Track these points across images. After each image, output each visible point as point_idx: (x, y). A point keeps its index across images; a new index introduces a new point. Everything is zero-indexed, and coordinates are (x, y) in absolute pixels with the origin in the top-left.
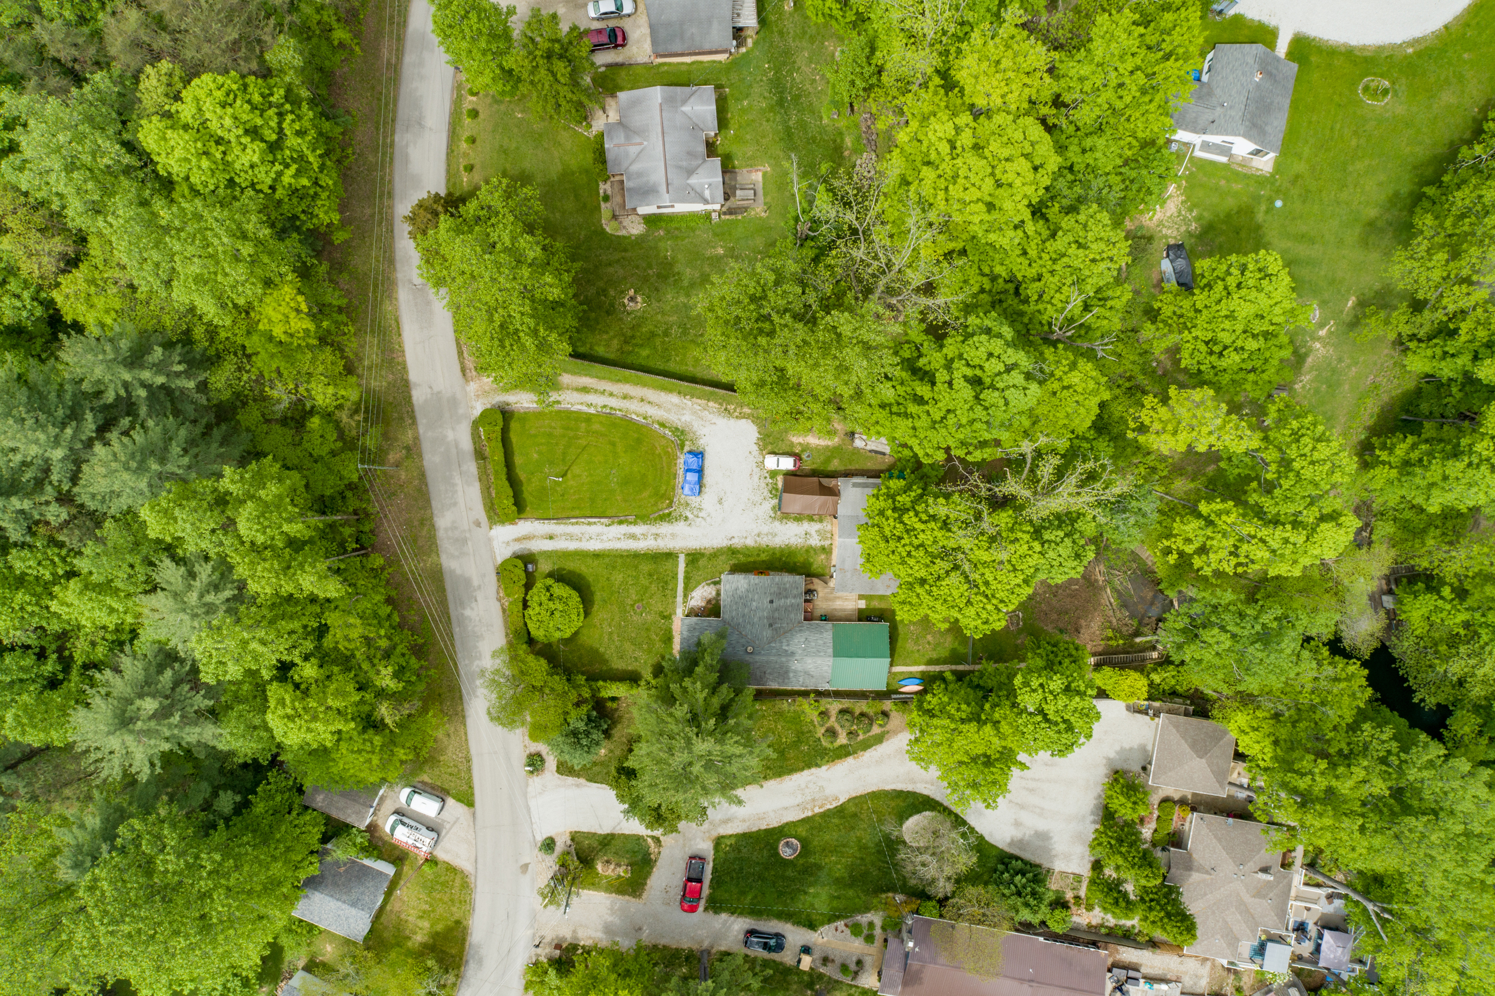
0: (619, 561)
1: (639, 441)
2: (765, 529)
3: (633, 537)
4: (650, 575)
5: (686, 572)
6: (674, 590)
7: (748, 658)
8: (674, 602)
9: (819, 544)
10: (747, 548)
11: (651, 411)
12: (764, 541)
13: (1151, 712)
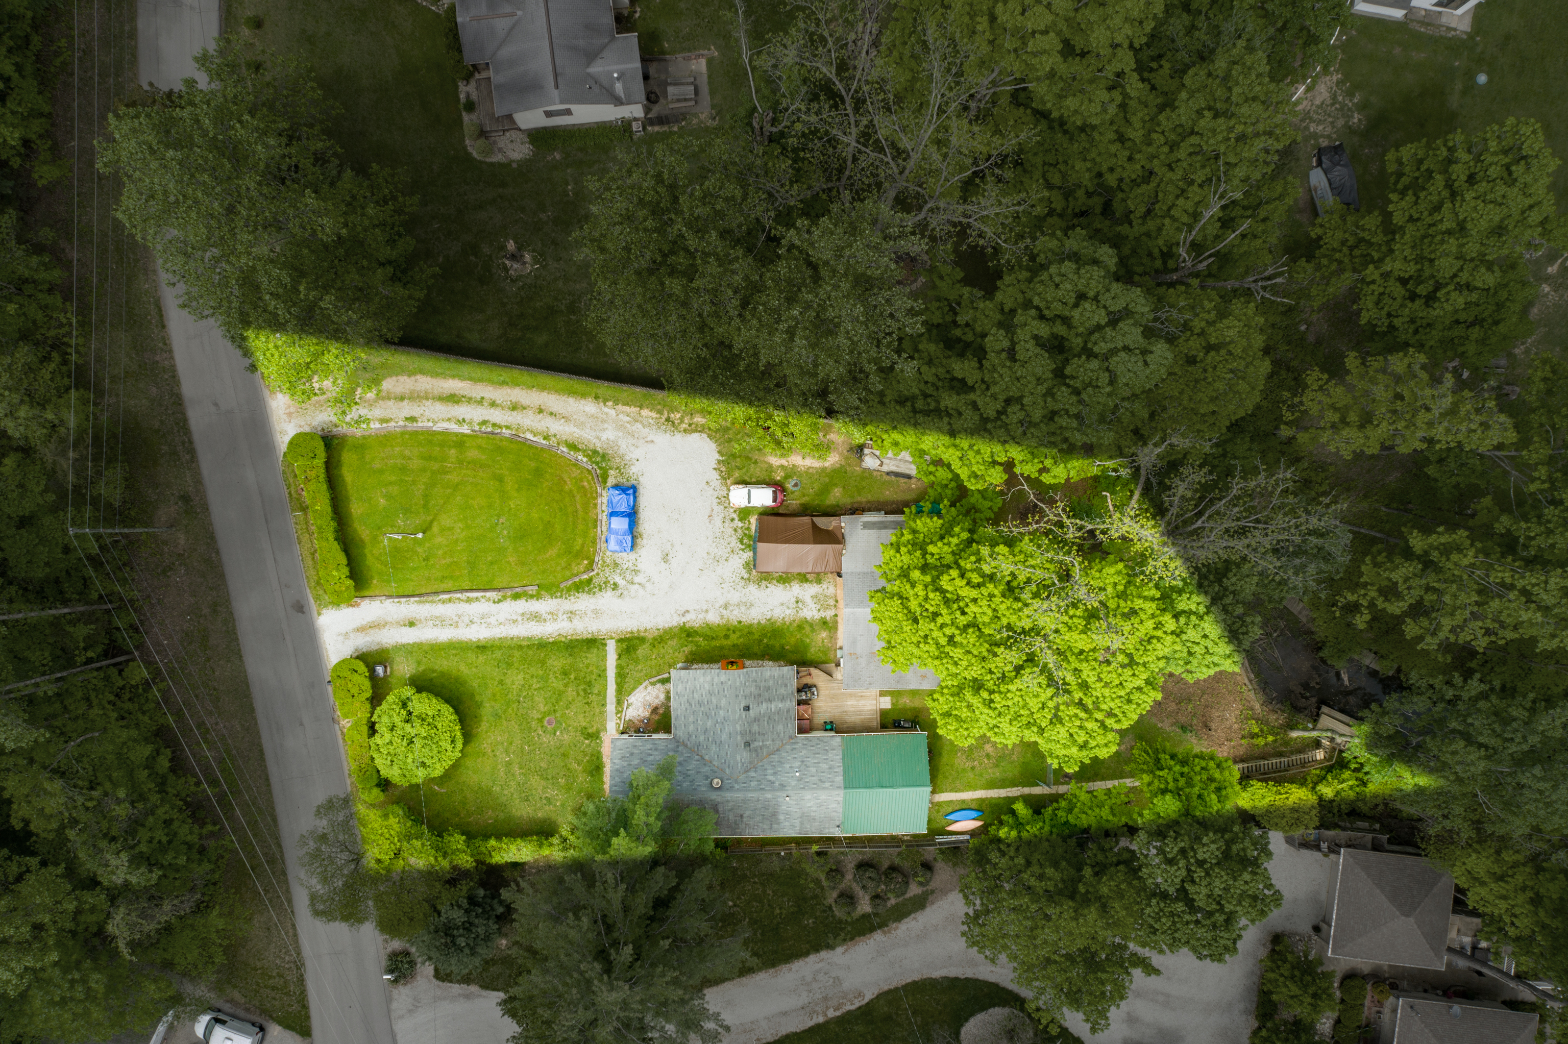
0: (517, 654)
1: (538, 473)
2: (735, 597)
3: (536, 617)
4: (565, 673)
5: (619, 667)
6: (602, 694)
7: (714, 796)
8: (602, 713)
9: (817, 616)
10: (709, 626)
11: (556, 427)
12: (735, 616)
13: (1324, 846)
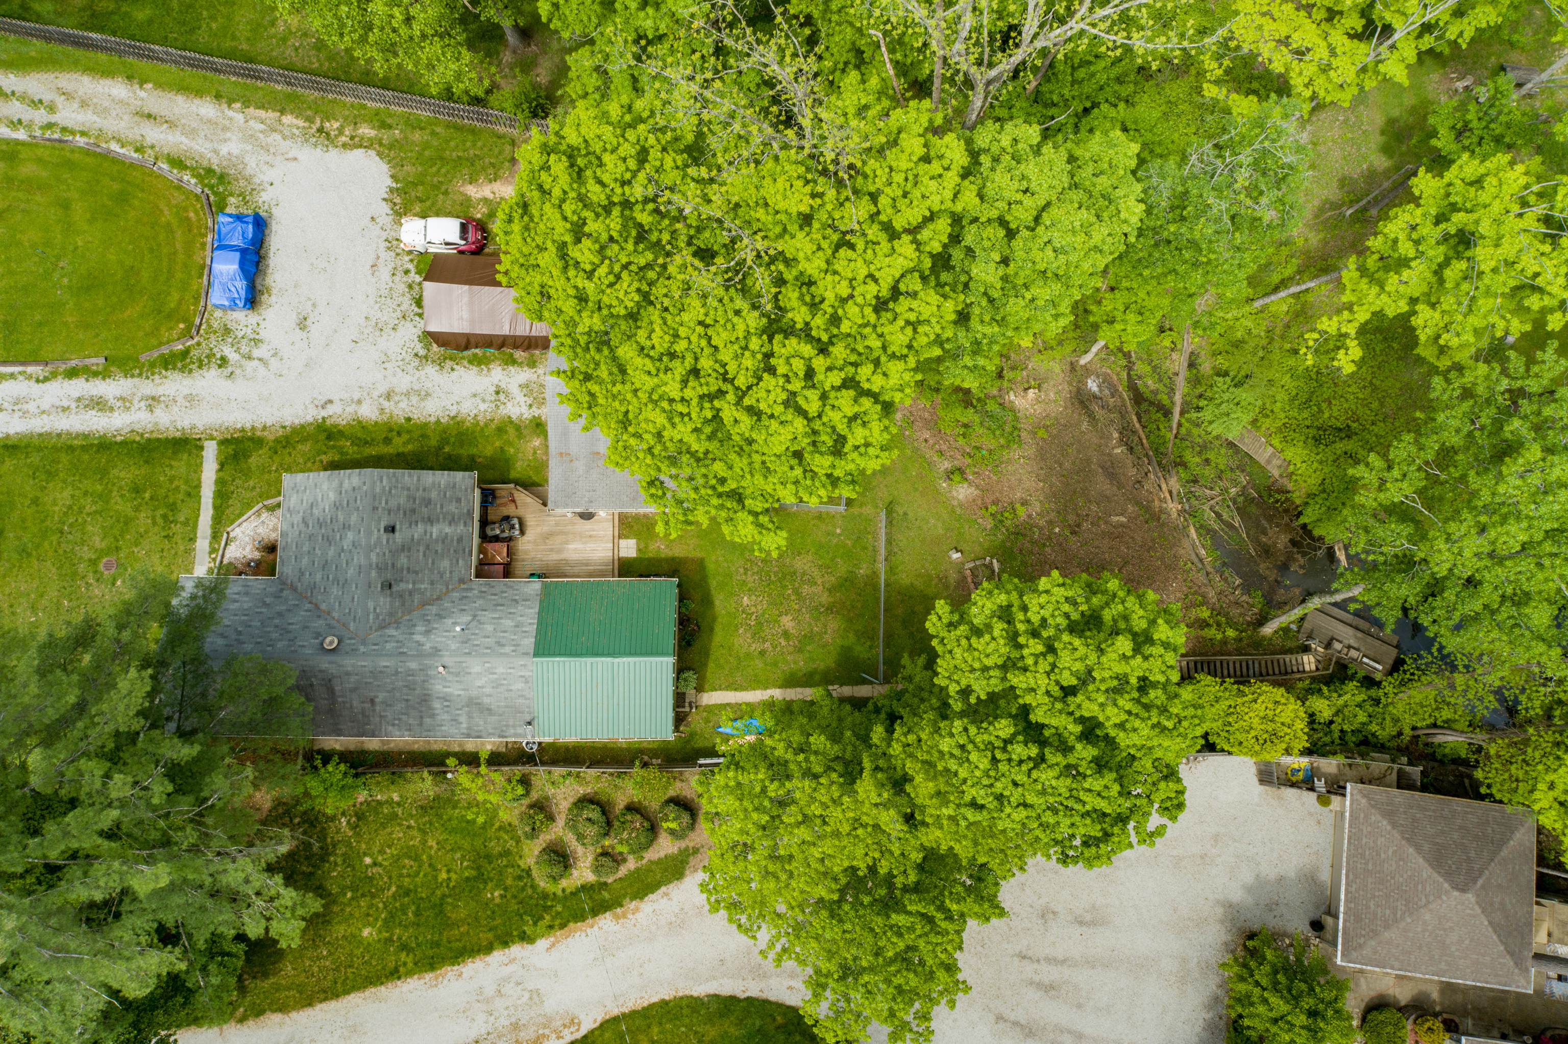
0: (65, 459)
1: (122, 198)
2: (403, 382)
3: (99, 404)
4: (137, 490)
5: (220, 482)
6: (192, 523)
7: (324, 663)
8: (189, 552)
9: (527, 414)
10: (361, 425)
11: (154, 135)
12: (401, 409)
13: (1320, 784)
